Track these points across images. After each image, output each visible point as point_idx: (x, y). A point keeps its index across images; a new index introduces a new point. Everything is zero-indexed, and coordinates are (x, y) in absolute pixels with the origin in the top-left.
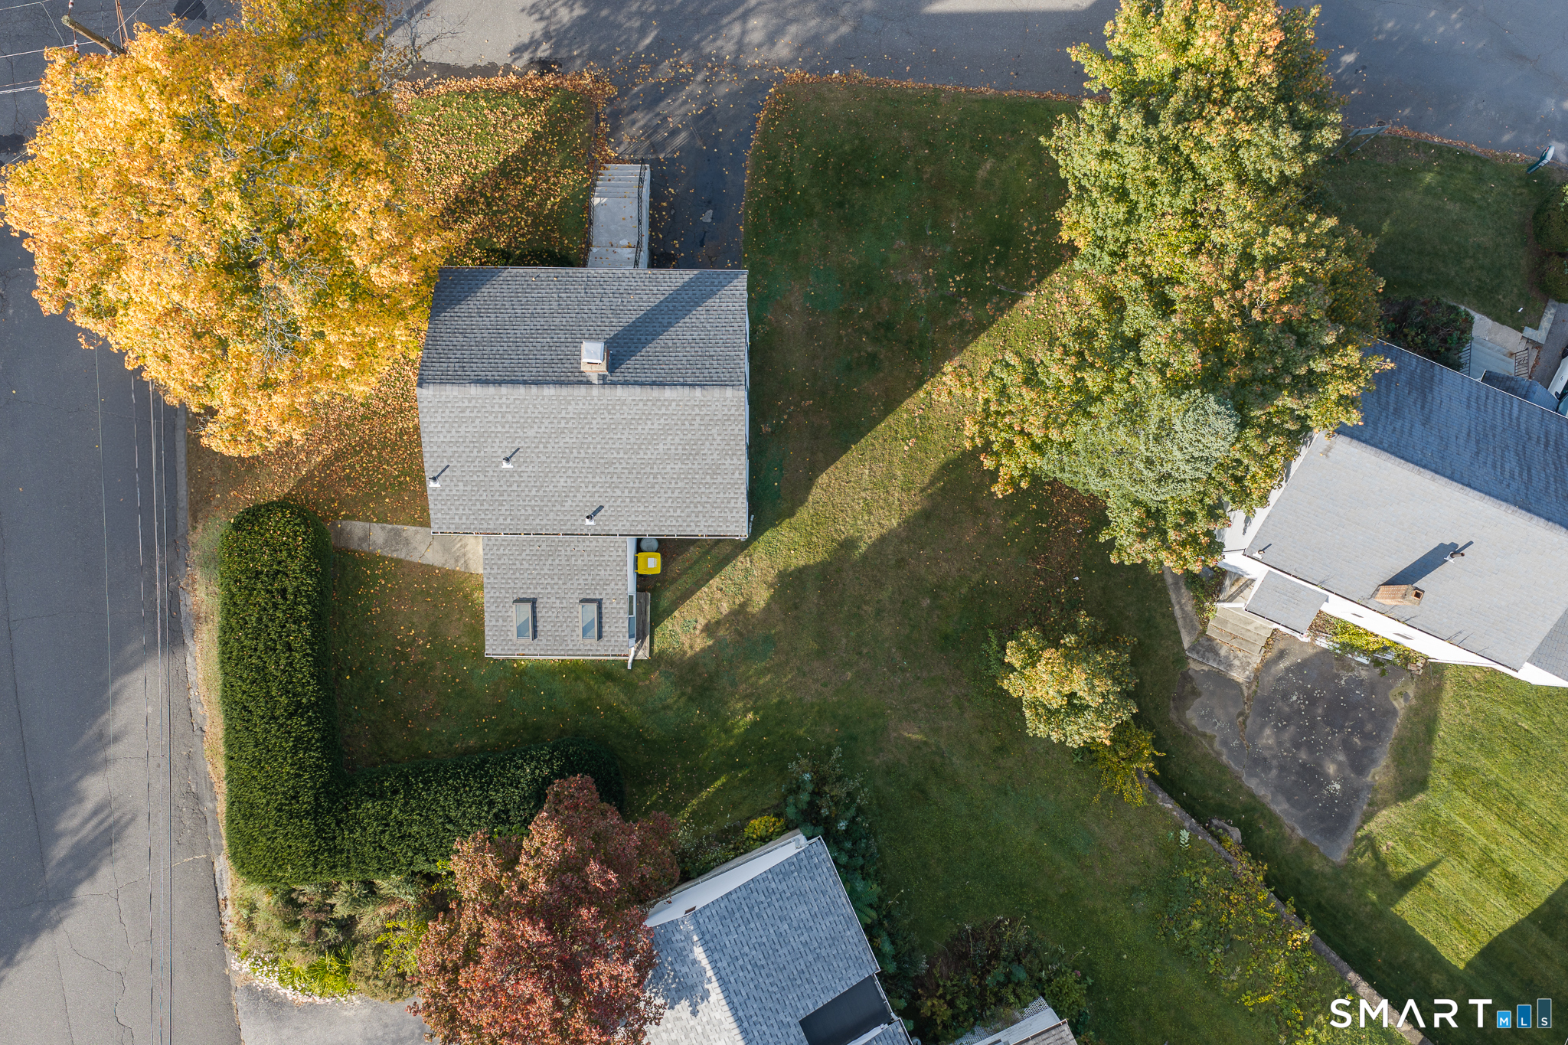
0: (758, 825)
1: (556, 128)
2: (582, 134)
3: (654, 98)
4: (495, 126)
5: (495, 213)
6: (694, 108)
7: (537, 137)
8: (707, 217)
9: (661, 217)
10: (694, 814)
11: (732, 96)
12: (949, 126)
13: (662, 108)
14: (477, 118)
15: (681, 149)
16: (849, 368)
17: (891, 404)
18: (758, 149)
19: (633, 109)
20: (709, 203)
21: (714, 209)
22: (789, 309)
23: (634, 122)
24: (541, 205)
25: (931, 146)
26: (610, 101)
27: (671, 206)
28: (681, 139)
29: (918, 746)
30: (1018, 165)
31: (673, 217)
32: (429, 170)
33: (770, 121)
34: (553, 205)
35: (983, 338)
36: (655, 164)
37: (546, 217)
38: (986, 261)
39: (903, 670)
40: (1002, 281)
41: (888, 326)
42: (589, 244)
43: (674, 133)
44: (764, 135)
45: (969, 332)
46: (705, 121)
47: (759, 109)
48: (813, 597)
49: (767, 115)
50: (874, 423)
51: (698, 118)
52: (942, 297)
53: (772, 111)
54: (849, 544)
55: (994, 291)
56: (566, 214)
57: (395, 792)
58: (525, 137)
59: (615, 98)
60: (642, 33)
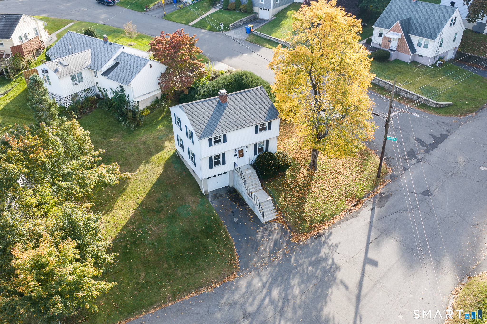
0: (147, 112)
1: (300, 218)
2: (290, 219)
3: (277, 246)
4: (317, 209)
5: (296, 186)
6: (261, 248)
7: (302, 212)
8: (236, 220)
9: (249, 213)
10: (163, 111)
11: (251, 259)
12: (163, 285)
13: (272, 244)
14: (324, 208)
15: (257, 233)
16: (166, 197)
17: (149, 195)
18: (232, 245)
19: (281, 238)
20: (238, 223)
21: (235, 222)
22: (193, 202)
23: (278, 234)
24: (285, 194)
25: (166, 275)
26: (290, 237)
27: (249, 217)
28: (259, 236)
29: (111, 138)
30: (129, 284)
31: (246, 215)
32: (324, 189)
33: (233, 255)
34: (282, 195)
35: (124, 223)
36: (262, 225)
37: (281, 191)
38: (130, 245)
39: (121, 149)
40: (121, 242)
41: (158, 212)
42: (263, 189)
43: (262, 237)
44: (232, 250)
45: (130, 223)
46: (255, 245)
47: (239, 259)
48: (152, 149)
49: (235, 257)
50: (152, 188)
51: (258, 245)
52: (142, 227)
53: (234, 260)
54: (148, 162)
55: (124, 238)
56: (276, 194)
58: (306, 210)
59: (290, 238)
60: (296, 261)
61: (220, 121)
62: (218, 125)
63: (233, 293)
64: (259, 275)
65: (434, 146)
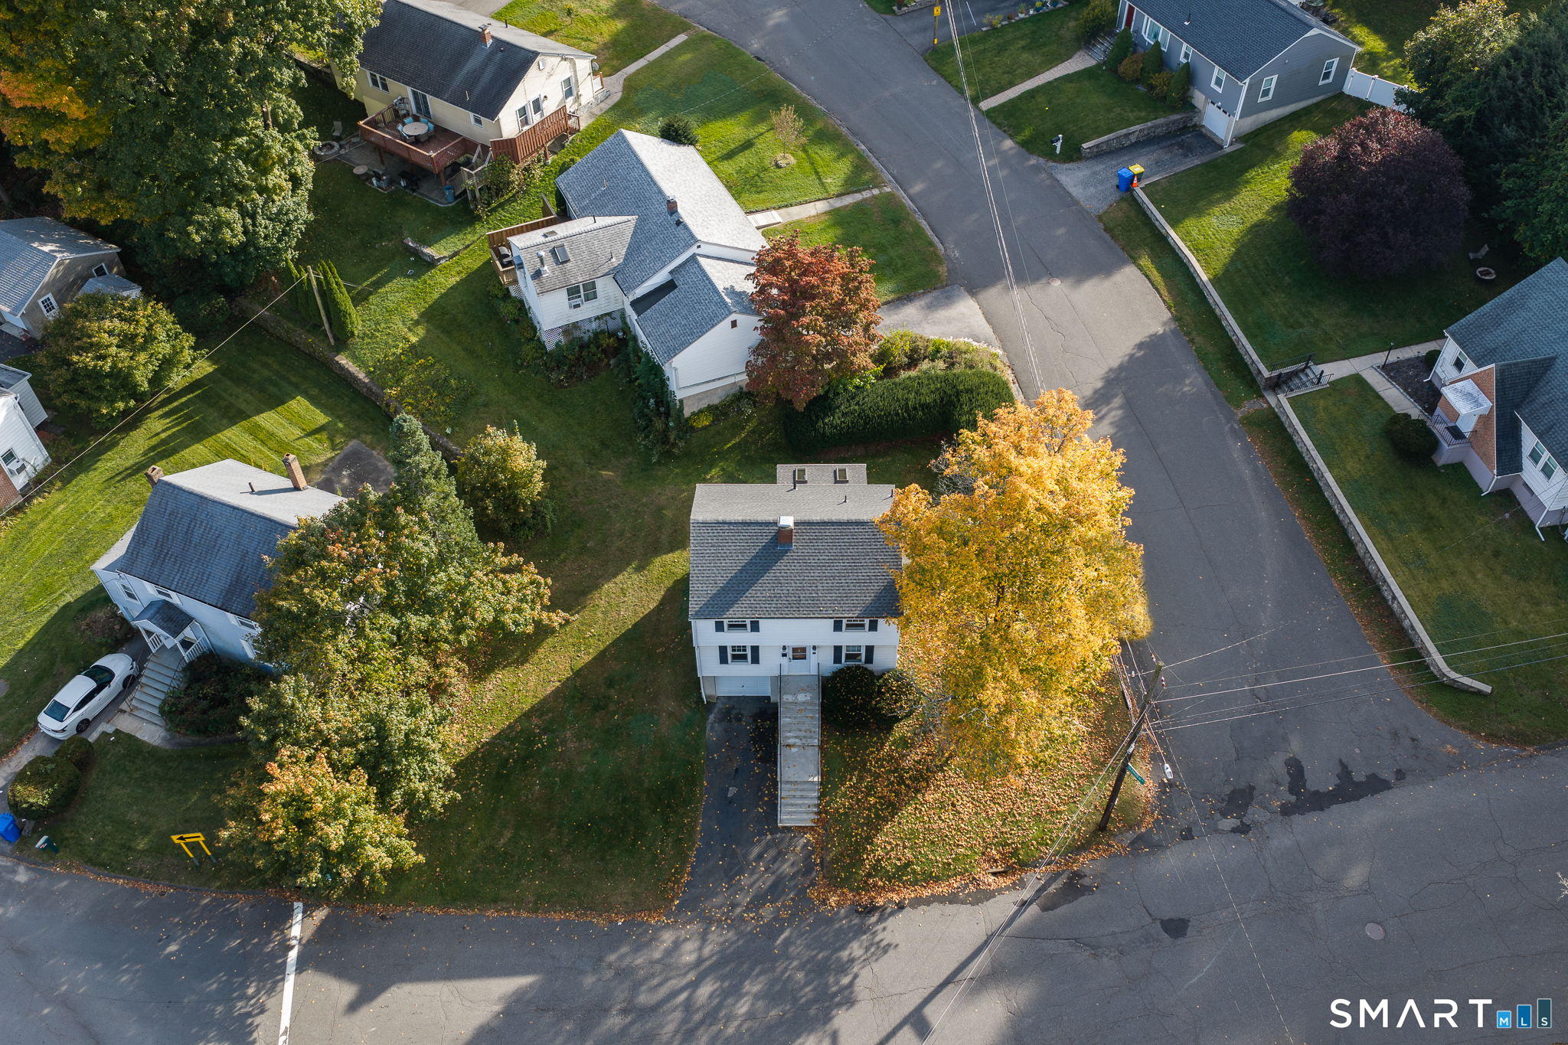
0: (705, 421)
1: (856, 852)
2: (834, 846)
3: (775, 890)
4: (905, 847)
5: (896, 770)
6: (745, 880)
7: (869, 839)
8: (732, 791)
9: (768, 789)
10: (743, 428)
11: (711, 894)
12: (529, 873)
13: (770, 879)
14: (920, 853)
15: (753, 844)
16: (629, 677)
17: (601, 657)
18: (690, 848)
19: (793, 877)
20: (731, 801)
21: (726, 797)
22: (671, 714)
23: (793, 865)
24: (861, 779)
25: (546, 855)
26: (813, 884)
27: (761, 798)
28: (756, 851)
29: (605, 468)
30: (477, 842)
31: (759, 790)
32: (953, 805)
33: (680, 872)
34: (851, 780)
35: (526, 707)
36: (775, 830)
37: (855, 769)
38: (515, 762)
39: (609, 507)
40: (505, 747)
41: (597, 708)
42: (821, 747)
43: (760, 857)
44: (684, 860)
45: (537, 711)
46: (734, 868)
47: (688, 884)
48: (664, 537)
49: (682, 877)
50: (615, 643)
51: (740, 872)
52: (553, 731)
53: (677, 881)
54: (639, 569)
55: (512, 740)
56: (840, 771)
57: (915, 408)
58: (879, 839)
59: (808, 887)
60: (787, 943)
61: (757, 586)
62: (747, 594)
63: (638, 949)
64: (704, 938)
65: (1320, 802)
